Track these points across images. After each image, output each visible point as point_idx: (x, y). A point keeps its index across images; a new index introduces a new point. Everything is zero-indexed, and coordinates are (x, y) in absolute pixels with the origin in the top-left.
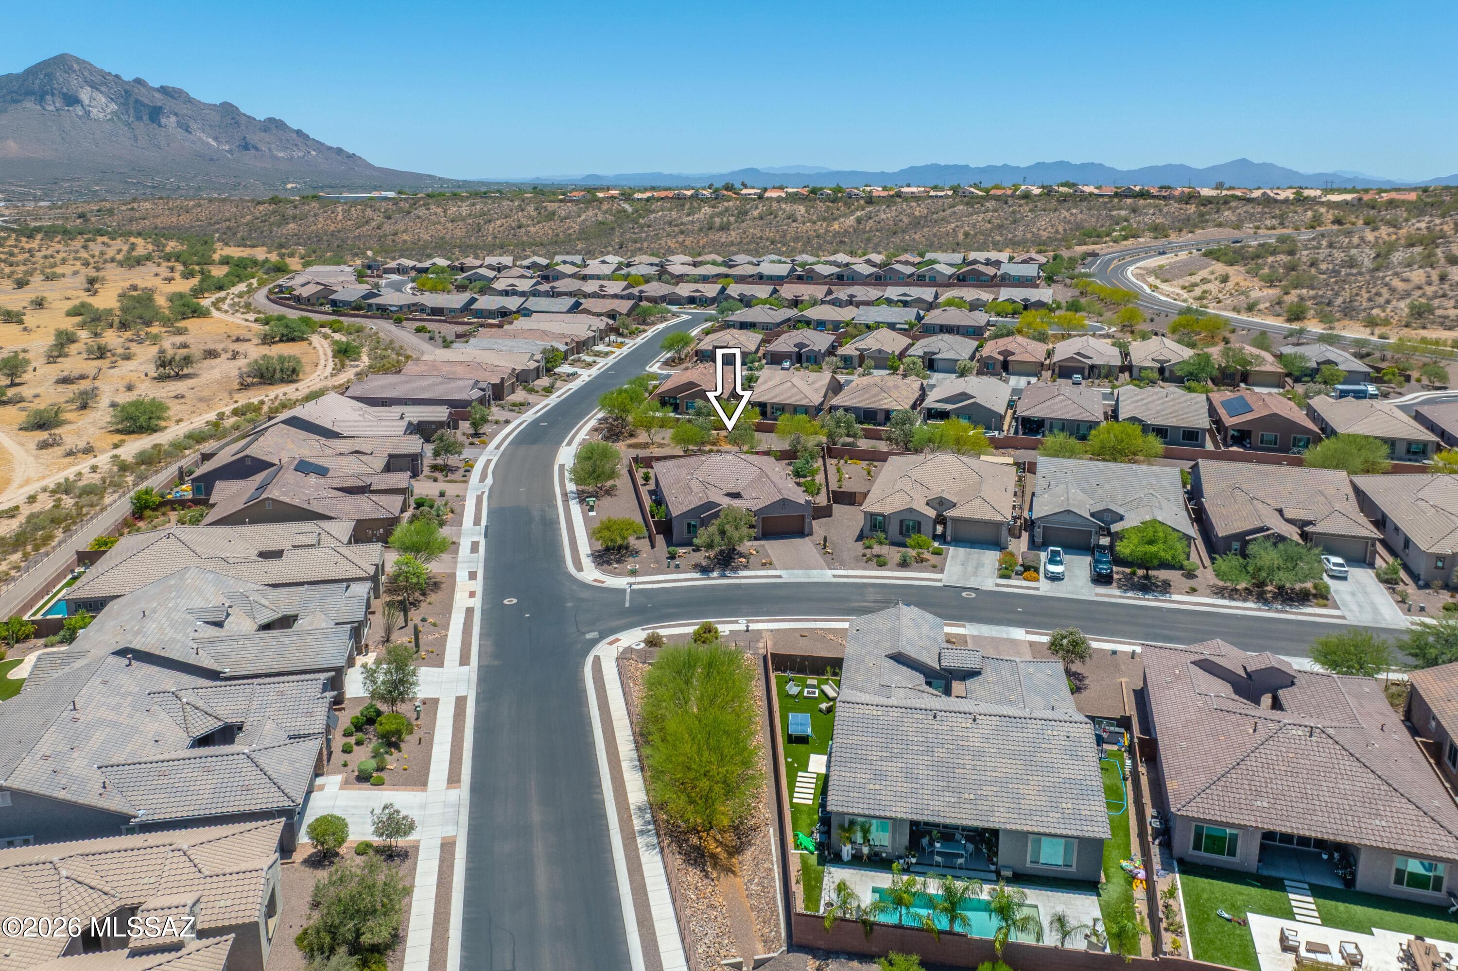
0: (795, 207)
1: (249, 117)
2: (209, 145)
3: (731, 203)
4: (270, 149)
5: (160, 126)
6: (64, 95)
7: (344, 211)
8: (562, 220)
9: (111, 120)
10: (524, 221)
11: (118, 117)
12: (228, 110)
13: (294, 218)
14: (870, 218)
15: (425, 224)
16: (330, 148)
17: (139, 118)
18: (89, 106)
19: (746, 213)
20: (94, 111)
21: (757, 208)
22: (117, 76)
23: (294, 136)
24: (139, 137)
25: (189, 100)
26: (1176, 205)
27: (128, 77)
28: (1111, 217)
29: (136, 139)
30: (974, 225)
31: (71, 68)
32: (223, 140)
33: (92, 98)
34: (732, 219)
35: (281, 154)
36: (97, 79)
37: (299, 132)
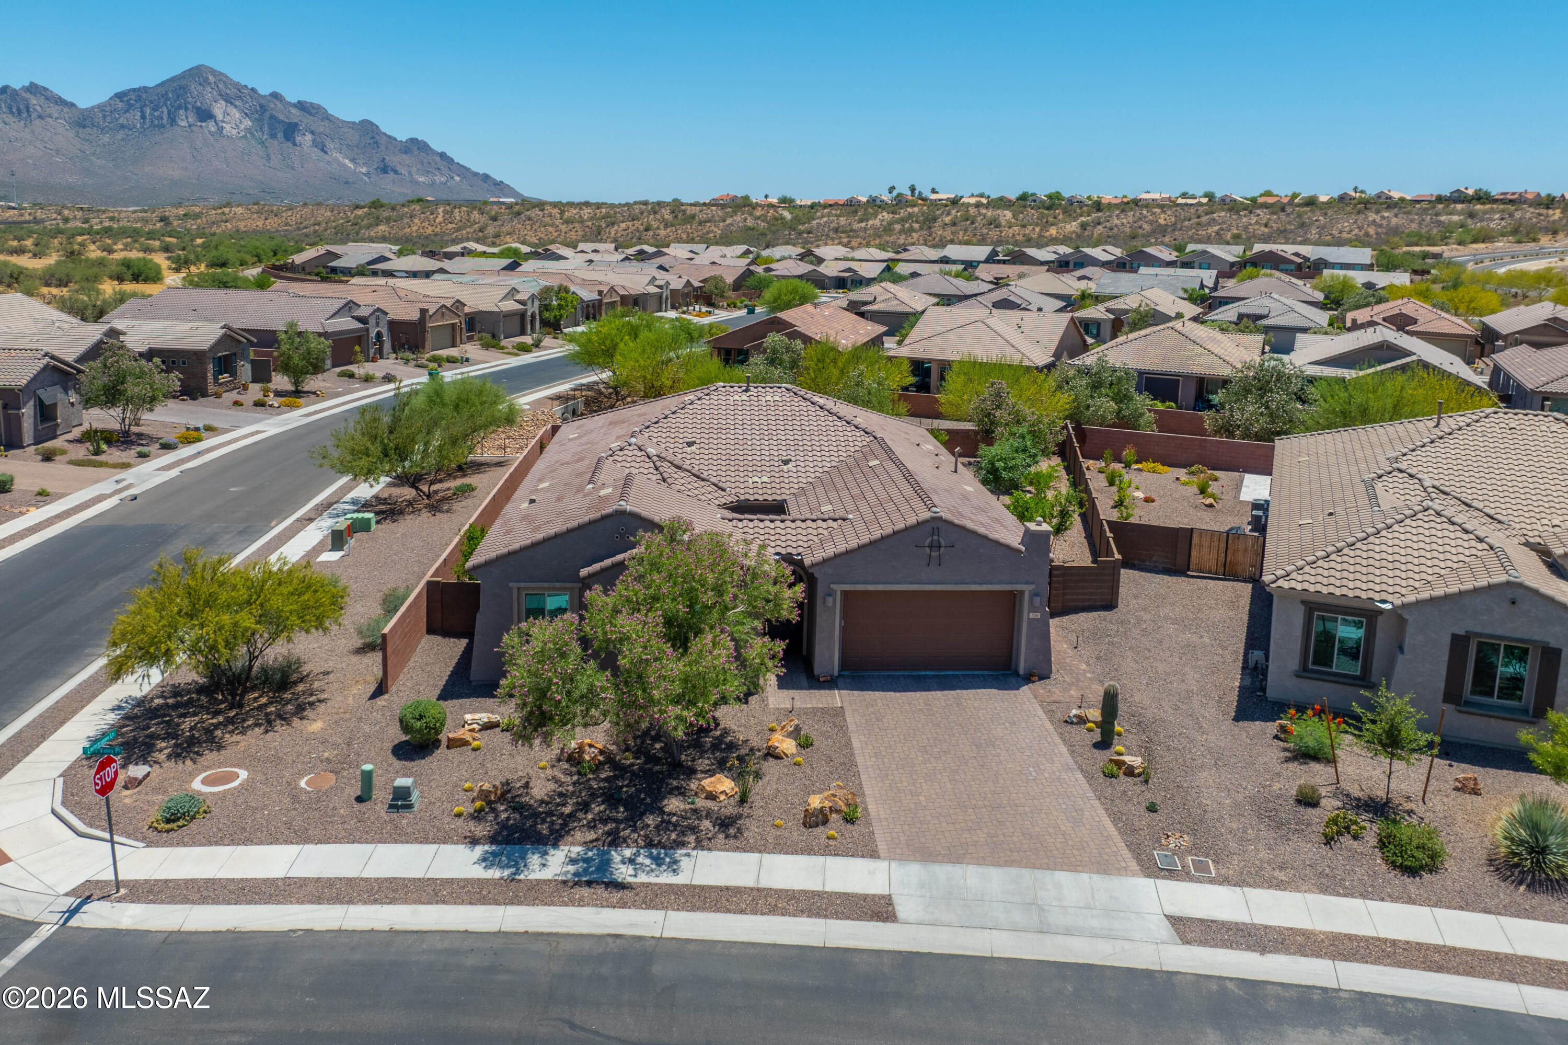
0: (999, 212)
1: (390, 137)
2: (344, 165)
3: (916, 209)
4: (410, 173)
5: (295, 144)
6: (198, 109)
7: (445, 212)
8: (700, 223)
9: (245, 137)
10: (655, 224)
11: (252, 134)
12: (368, 129)
13: (388, 219)
14: (1099, 224)
15: (535, 227)
16: (476, 174)
17: (273, 136)
18: (223, 121)
19: (935, 219)
20: (227, 127)
21: (949, 214)
22: (253, 90)
23: (438, 159)
24: (273, 157)
25: (328, 117)
26: (1532, 210)
27: (264, 91)
28: (1440, 223)
29: (269, 158)
30: (1246, 228)
31: (206, 80)
32: (361, 162)
33: (226, 113)
34: (916, 226)
35: (421, 179)
36: (232, 92)
37: (443, 155)
